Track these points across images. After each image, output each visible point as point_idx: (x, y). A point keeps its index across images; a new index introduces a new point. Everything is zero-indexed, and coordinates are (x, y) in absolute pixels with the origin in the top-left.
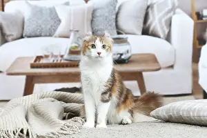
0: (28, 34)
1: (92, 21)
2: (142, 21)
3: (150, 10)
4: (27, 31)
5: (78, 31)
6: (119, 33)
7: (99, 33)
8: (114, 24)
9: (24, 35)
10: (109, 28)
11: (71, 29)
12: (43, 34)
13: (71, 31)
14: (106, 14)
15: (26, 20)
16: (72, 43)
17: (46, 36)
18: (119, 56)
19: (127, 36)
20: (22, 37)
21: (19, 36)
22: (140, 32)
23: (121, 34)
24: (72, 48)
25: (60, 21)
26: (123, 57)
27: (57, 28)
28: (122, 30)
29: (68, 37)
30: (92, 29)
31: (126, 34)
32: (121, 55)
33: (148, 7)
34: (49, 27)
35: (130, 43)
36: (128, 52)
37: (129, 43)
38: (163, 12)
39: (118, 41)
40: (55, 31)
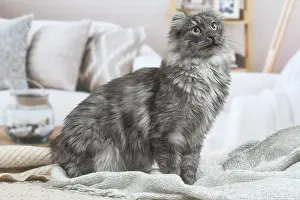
2: (76, 65)
3: (92, 45)
6: (31, 86)
8: (23, 67)
10: (13, 74)
14: (7, 48)
18: (30, 128)
19: (47, 91)
22: (73, 87)
23: (37, 87)
26: (38, 131)
28: (39, 81)
31: (46, 87)
32: (35, 127)
33: (90, 40)
35: (53, 105)
36: (47, 122)
37: (50, 106)
38: (118, 51)
39: (29, 100)
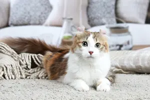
0: (15, 22)
1: (88, 8)
4: (13, 18)
5: (71, 19)
7: (96, 21)
9: (10, 23)
11: (64, 16)
12: (31, 22)
13: (63, 19)
15: (12, 6)
16: (65, 33)
17: (35, 24)
20: (7, 26)
21: (4, 24)
24: (64, 38)
25: (51, 7)
27: (47, 16)
29: (61, 26)
30: (88, 16)
34: (38, 14)
40: (46, 18)
